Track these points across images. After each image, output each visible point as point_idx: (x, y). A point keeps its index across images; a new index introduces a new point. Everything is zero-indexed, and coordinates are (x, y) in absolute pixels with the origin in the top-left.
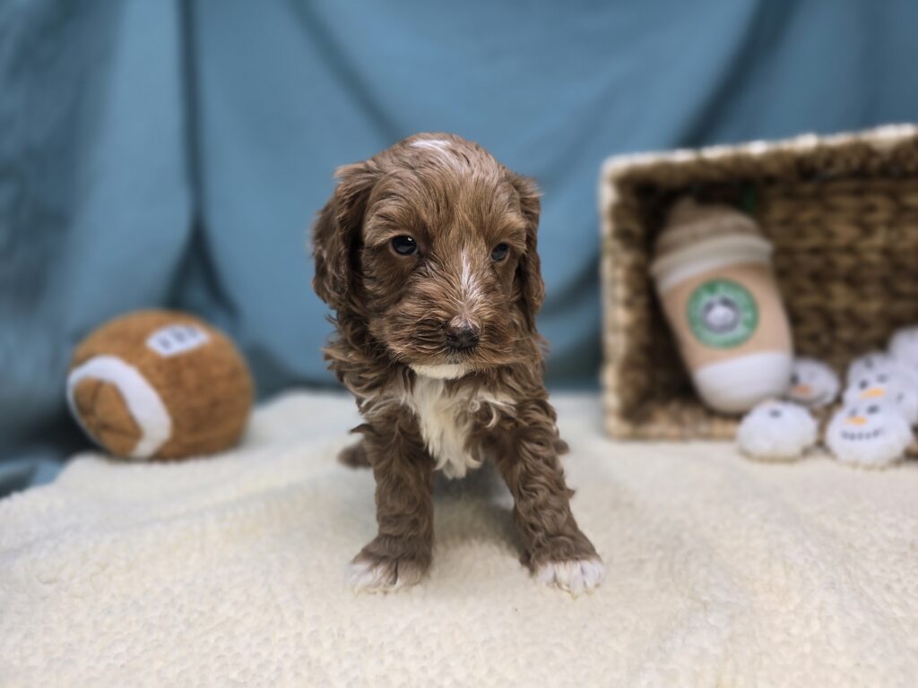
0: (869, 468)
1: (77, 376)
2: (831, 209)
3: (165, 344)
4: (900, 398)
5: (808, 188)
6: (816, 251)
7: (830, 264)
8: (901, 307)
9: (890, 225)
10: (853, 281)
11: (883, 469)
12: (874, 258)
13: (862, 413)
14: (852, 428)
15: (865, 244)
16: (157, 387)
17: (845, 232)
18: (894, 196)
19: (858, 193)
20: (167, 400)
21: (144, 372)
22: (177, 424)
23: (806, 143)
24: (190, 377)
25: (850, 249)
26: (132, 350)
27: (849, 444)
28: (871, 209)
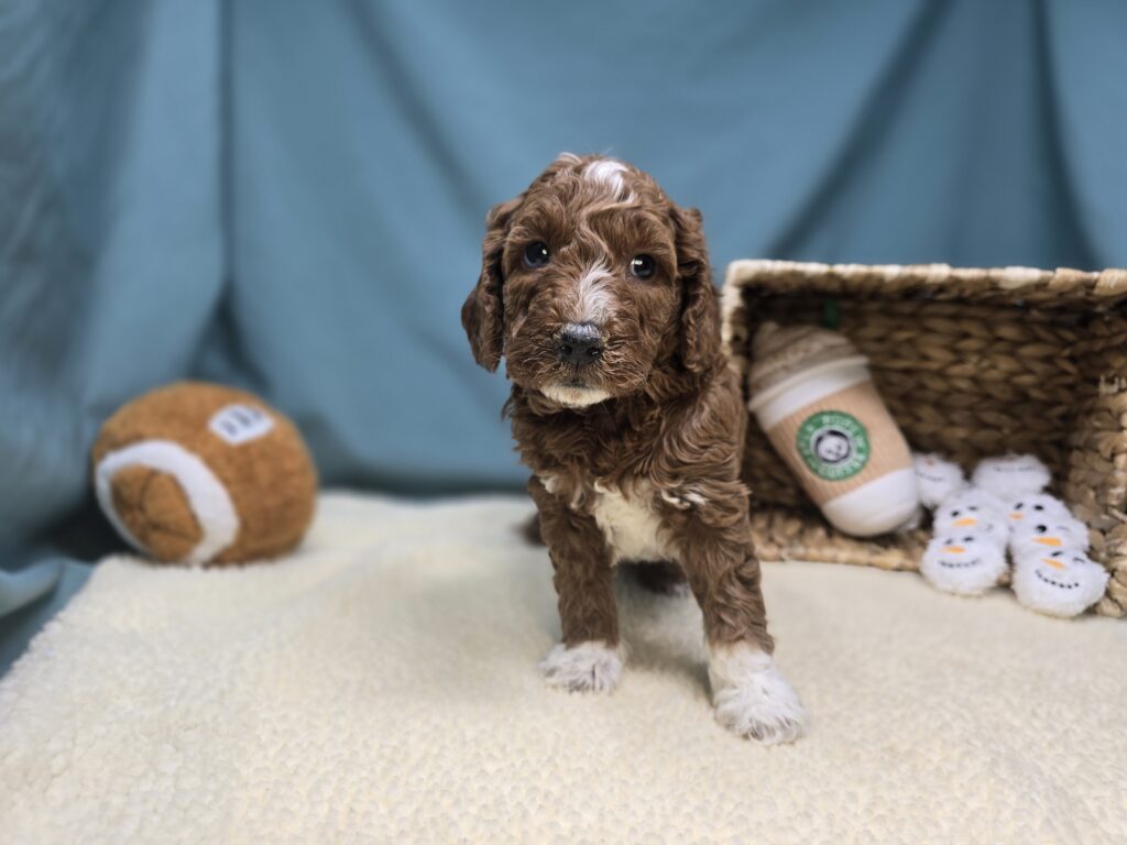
0: (967, 596)
1: (113, 463)
2: (928, 331)
3: (231, 429)
4: (990, 527)
5: (907, 308)
6: (907, 372)
7: (922, 387)
8: (983, 436)
9: (982, 353)
10: (940, 406)
11: (979, 597)
12: (963, 384)
13: (959, 543)
14: (950, 556)
15: (956, 370)
16: (226, 482)
17: (939, 355)
18: (989, 325)
19: (955, 318)
20: (235, 499)
21: (210, 462)
22: (245, 528)
23: (939, 272)
24: (263, 472)
25: (941, 374)
26: (193, 434)
27: (947, 571)
28: (966, 336)
